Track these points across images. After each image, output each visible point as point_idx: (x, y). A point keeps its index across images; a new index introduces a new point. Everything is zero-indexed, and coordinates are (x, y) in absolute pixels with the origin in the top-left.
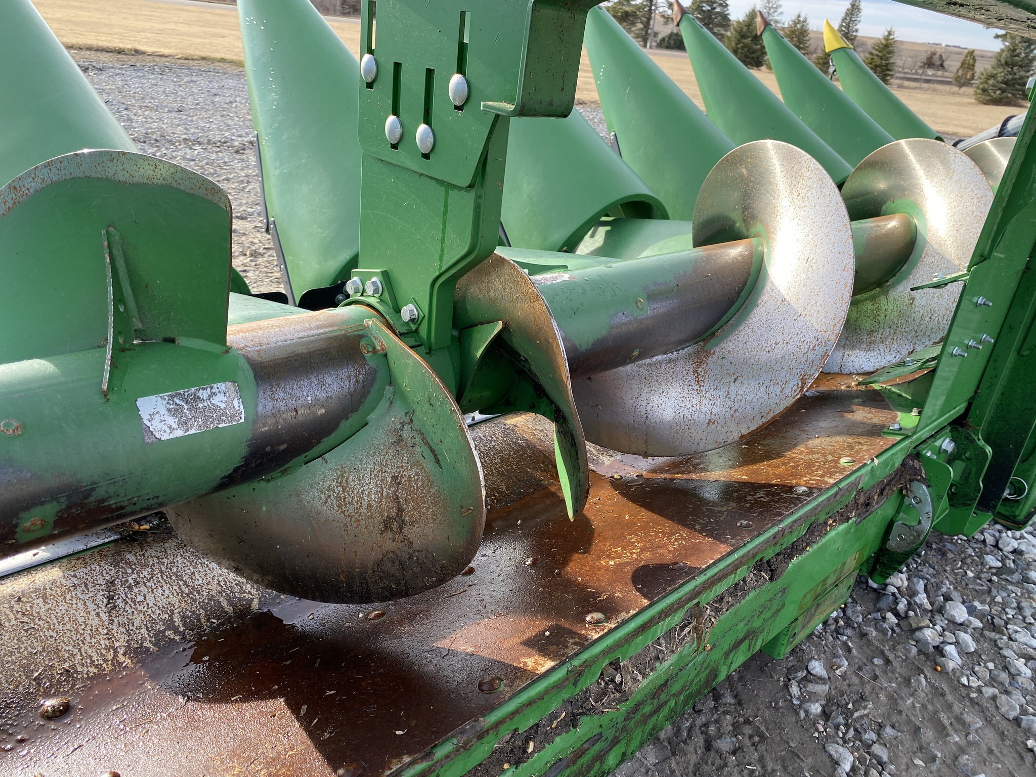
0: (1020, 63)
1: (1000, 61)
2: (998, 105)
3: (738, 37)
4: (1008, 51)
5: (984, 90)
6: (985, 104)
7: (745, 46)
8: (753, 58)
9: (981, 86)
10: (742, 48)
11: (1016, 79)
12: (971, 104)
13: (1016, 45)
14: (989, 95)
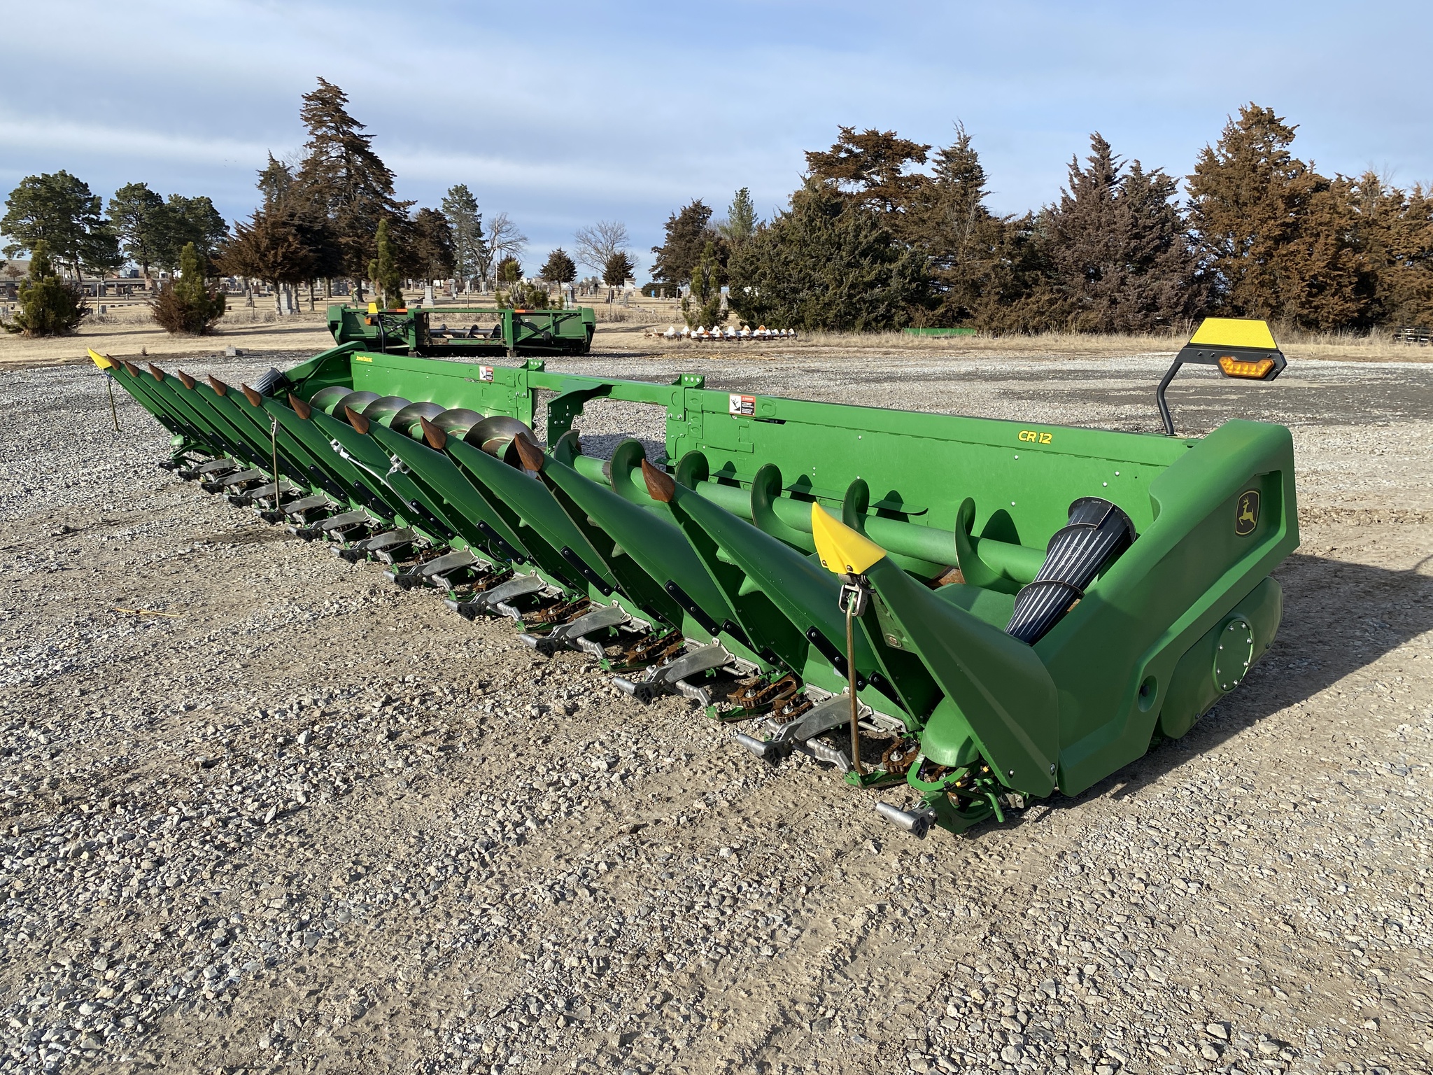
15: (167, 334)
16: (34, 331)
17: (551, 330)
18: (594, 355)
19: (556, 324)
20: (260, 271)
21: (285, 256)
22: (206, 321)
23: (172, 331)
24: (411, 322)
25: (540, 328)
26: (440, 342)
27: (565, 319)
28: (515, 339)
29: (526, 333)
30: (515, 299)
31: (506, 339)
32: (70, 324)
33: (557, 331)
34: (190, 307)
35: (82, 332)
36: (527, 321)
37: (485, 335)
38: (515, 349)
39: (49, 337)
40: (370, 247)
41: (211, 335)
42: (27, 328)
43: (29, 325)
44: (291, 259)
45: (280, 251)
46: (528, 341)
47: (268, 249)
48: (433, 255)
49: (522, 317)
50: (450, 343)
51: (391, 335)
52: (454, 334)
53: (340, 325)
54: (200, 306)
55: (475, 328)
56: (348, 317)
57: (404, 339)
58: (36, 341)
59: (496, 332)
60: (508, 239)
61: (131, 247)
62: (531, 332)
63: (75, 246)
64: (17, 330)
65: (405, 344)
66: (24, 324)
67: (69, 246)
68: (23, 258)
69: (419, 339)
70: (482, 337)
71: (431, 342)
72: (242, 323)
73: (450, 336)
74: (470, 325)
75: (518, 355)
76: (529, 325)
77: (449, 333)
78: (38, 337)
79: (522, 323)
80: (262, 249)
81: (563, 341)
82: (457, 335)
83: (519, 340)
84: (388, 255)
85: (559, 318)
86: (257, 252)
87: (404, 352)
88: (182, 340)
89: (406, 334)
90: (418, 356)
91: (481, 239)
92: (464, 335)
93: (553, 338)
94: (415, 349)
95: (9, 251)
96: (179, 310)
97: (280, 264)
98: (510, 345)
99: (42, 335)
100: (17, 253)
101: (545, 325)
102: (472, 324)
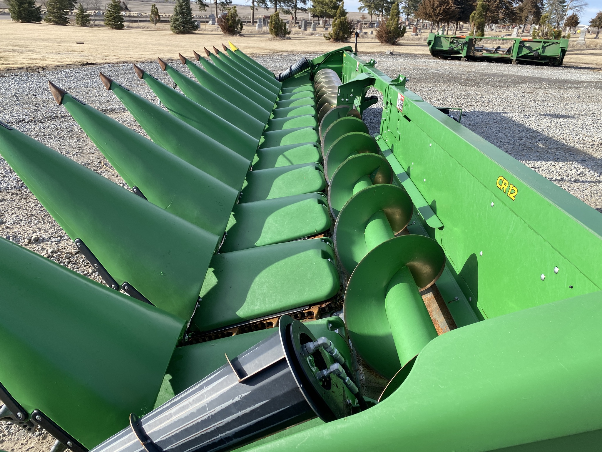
0: (186, 13)
1: (177, 12)
2: (184, 34)
3: (18, 4)
4: (179, 7)
5: (175, 27)
6: (178, 34)
7: (25, 9)
8: (33, 16)
9: (173, 25)
10: (24, 10)
11: (187, 21)
12: (171, 34)
13: (181, 4)
14: (179, 29)
15: (380, 44)
16: (334, 39)
17: (540, 51)
18: (565, 67)
19: (544, 48)
20: (432, 17)
21: (444, 10)
22: (396, 39)
23: (382, 42)
24: (466, 43)
25: (534, 49)
26: (478, 54)
27: (550, 45)
28: (518, 54)
29: (525, 51)
30: (543, 34)
31: (513, 54)
32: (348, 37)
33: (543, 52)
34: (390, 32)
35: (351, 41)
36: (527, 45)
37: (503, 52)
38: (516, 60)
39: (339, 42)
40: (493, 7)
41: (396, 45)
42: (332, 38)
43: (333, 37)
44: (447, 12)
45: (443, 8)
46: (524, 56)
47: (437, 7)
48: (530, 12)
49: (525, 43)
50: (484, 55)
51: (455, 49)
52: (487, 50)
53: (432, 43)
54: (394, 32)
55: (499, 47)
56: (437, 39)
57: (461, 52)
58: (333, 44)
59: (509, 51)
60: (577, 5)
61: (404, 8)
62: (528, 51)
63: (383, 7)
64: (329, 39)
65: (461, 54)
66: (331, 37)
67: (381, 6)
68: (364, 12)
69: (468, 51)
70: (502, 53)
71: (474, 54)
72: (414, 41)
73: (484, 51)
74: (496, 46)
75: (517, 64)
76: (529, 48)
77: (484, 50)
78: (335, 42)
79: (524, 46)
80: (435, 7)
81: (545, 58)
82: (489, 51)
83: (520, 55)
84: (481, 9)
85: (547, 44)
86: (432, 8)
87: (459, 59)
88: (384, 47)
89: (462, 49)
90: (466, 61)
91: (565, 4)
92: (492, 51)
93: (539, 55)
94: (465, 57)
95: (360, 9)
96: (386, 33)
97: (441, 14)
98: (514, 58)
99: (337, 42)
100: (363, 9)
101: (537, 48)
102: (498, 45)
